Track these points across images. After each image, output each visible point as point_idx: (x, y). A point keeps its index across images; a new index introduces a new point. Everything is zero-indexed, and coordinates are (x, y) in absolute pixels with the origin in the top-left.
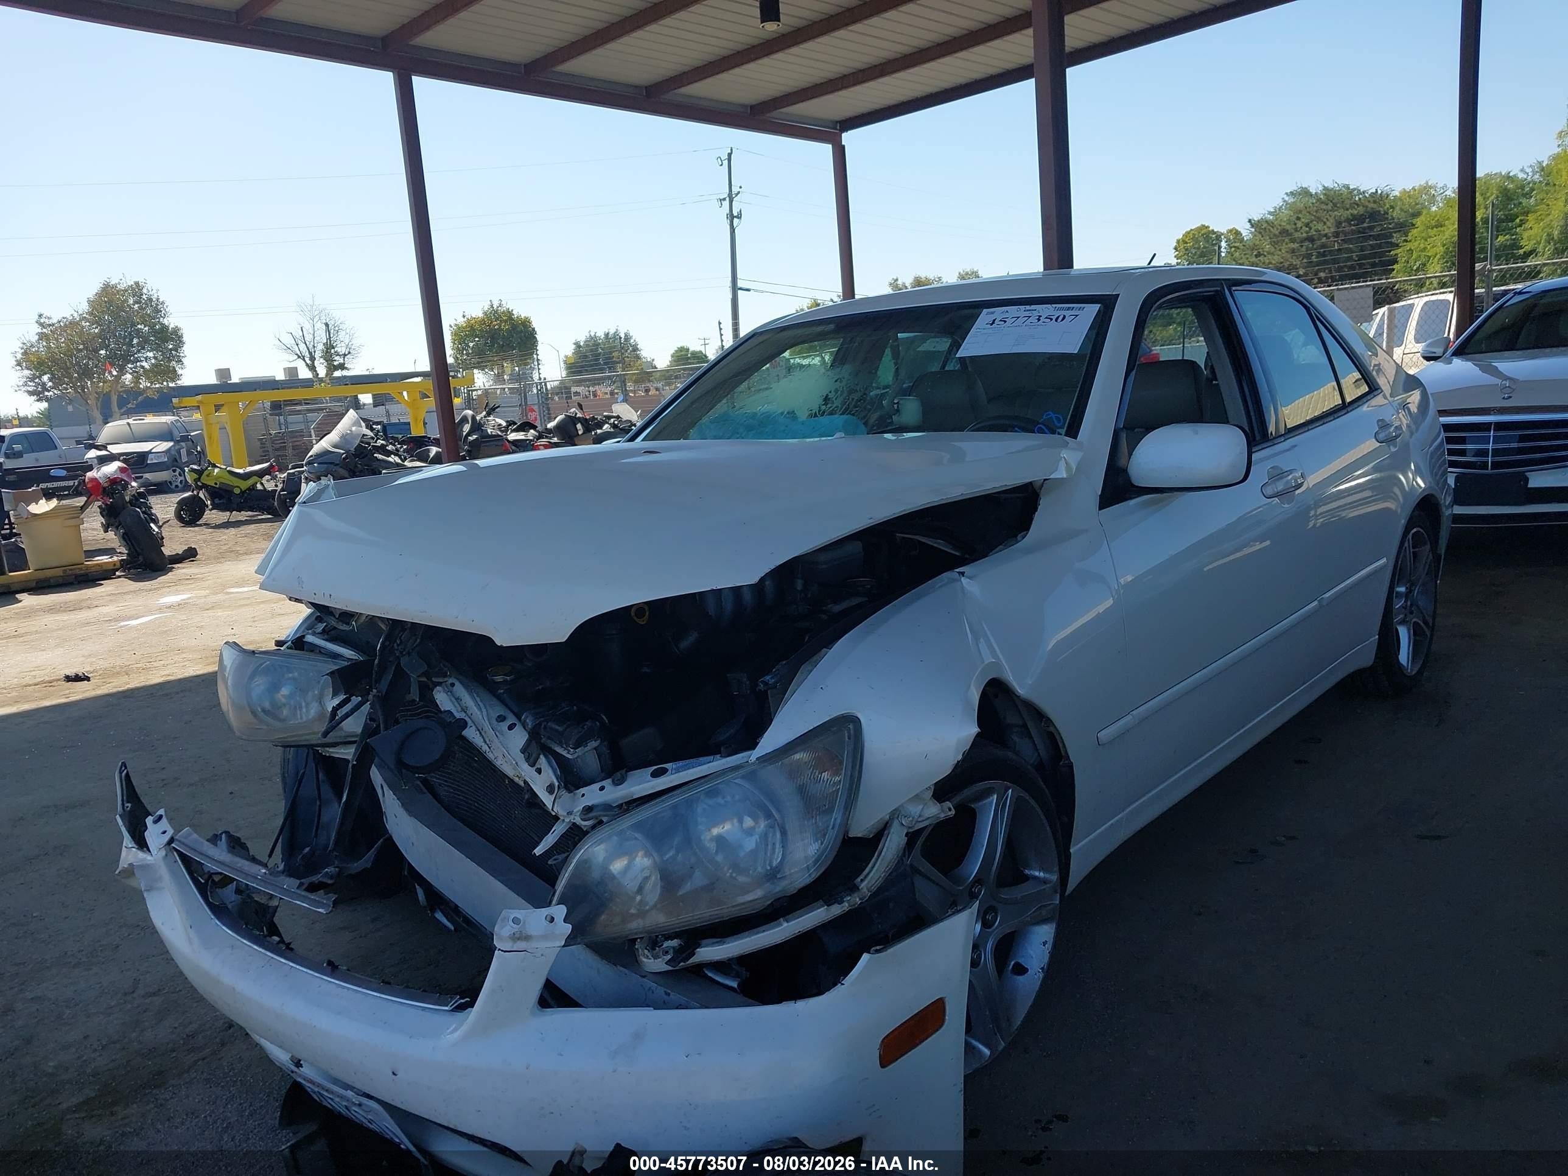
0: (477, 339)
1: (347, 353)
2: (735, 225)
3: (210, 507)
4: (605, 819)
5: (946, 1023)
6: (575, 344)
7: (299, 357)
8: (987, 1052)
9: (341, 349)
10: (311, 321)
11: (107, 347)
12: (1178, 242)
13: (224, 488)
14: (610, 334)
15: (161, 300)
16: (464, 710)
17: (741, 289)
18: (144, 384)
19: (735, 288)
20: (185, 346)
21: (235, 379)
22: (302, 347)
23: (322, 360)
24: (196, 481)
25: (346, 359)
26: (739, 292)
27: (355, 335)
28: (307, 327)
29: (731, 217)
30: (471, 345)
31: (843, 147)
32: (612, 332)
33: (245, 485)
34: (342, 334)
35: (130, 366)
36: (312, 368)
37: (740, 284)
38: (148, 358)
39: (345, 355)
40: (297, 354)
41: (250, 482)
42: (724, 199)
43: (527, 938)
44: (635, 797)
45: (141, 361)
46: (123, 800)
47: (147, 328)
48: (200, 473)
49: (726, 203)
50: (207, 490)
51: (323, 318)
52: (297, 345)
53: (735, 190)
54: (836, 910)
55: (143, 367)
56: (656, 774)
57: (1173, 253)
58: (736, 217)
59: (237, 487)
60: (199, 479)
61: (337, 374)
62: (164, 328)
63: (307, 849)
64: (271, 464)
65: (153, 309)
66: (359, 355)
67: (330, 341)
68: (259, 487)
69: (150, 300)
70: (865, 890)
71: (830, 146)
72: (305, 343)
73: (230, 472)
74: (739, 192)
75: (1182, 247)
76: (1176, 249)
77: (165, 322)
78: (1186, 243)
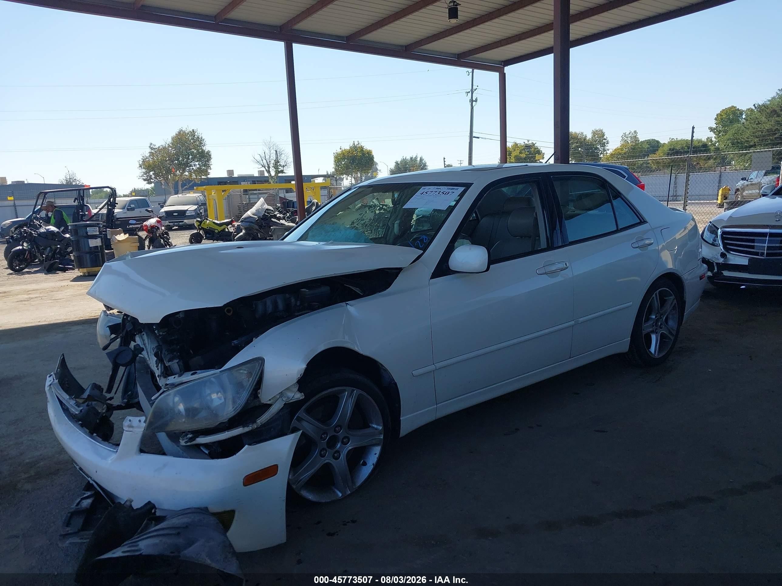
0: (346, 160)
1: (285, 165)
2: (473, 105)
3: (205, 238)
4: (170, 389)
5: (277, 474)
6: (395, 162)
7: (263, 166)
8: (340, 495)
9: (282, 163)
10: (269, 149)
11: (178, 160)
12: (717, 115)
13: (211, 229)
14: (413, 158)
15: (203, 138)
16: (144, 344)
17: (474, 137)
18: (194, 176)
19: (471, 137)
20: (212, 160)
21: (236, 175)
22: (264, 161)
23: (273, 168)
24: (199, 226)
25: (284, 168)
26: (474, 138)
27: (289, 157)
28: (267, 152)
29: (472, 101)
30: (343, 163)
31: (505, 74)
32: (414, 157)
33: (220, 229)
34: (283, 156)
35: (187, 168)
36: (269, 172)
37: (474, 135)
38: (196, 165)
39: (284, 166)
40: (262, 165)
41: (222, 227)
42: (469, 92)
43: (132, 427)
44: (184, 382)
45: (192, 166)
46: (58, 368)
47: (196, 151)
48: (201, 222)
49: (470, 94)
50: (203, 230)
51: (275, 148)
52: (262, 160)
53: (474, 87)
54: (247, 429)
55: (193, 169)
56: (192, 374)
57: (714, 122)
58: (474, 101)
59: (217, 229)
60: (200, 225)
61: (280, 175)
62: (203, 151)
63: (130, 393)
64: (232, 220)
65: (199, 142)
66: (290, 166)
67: (277, 159)
68: (227, 230)
69: (198, 138)
70: (259, 423)
71: (498, 73)
72: (266, 160)
73: (214, 223)
74: (476, 89)
75: (719, 118)
76: (716, 119)
77: (204, 148)
78: (722, 116)
